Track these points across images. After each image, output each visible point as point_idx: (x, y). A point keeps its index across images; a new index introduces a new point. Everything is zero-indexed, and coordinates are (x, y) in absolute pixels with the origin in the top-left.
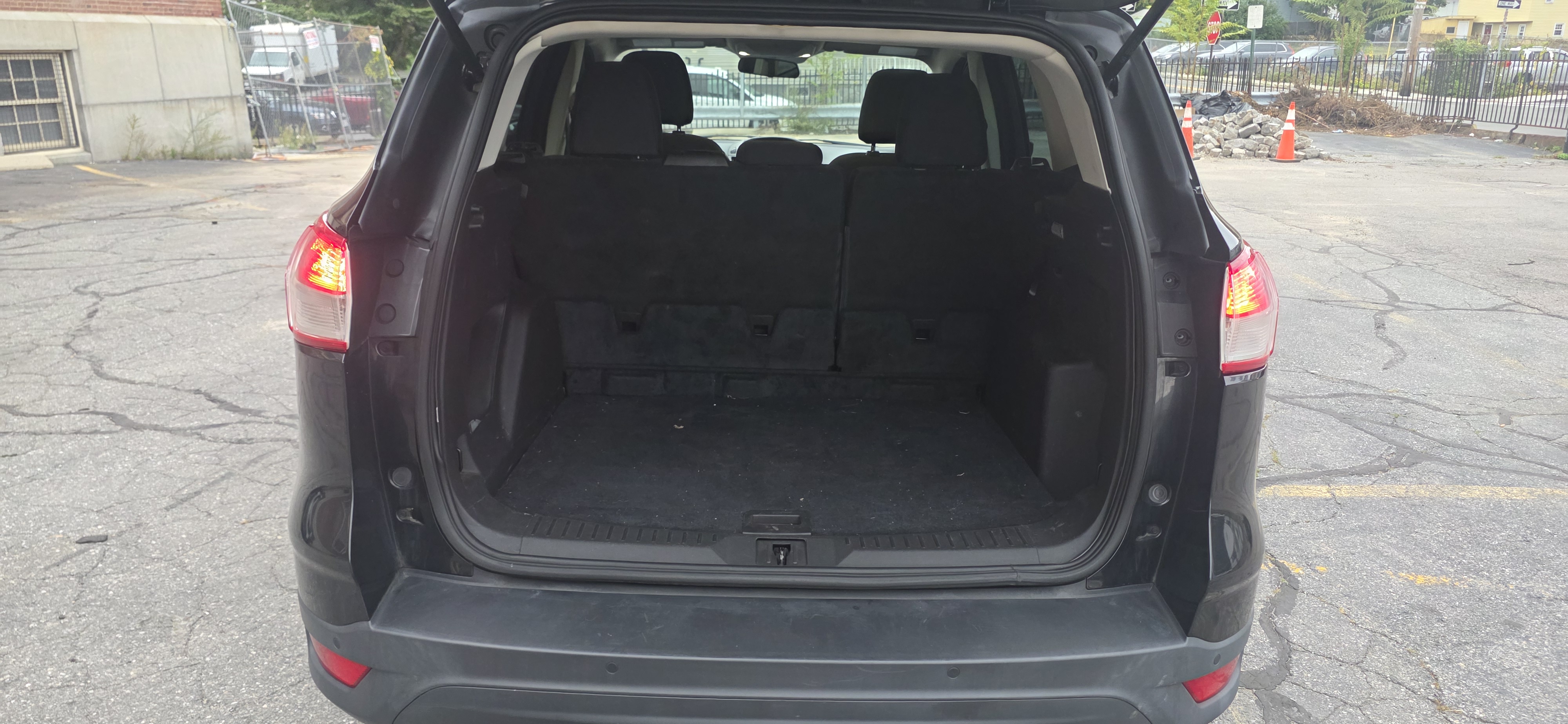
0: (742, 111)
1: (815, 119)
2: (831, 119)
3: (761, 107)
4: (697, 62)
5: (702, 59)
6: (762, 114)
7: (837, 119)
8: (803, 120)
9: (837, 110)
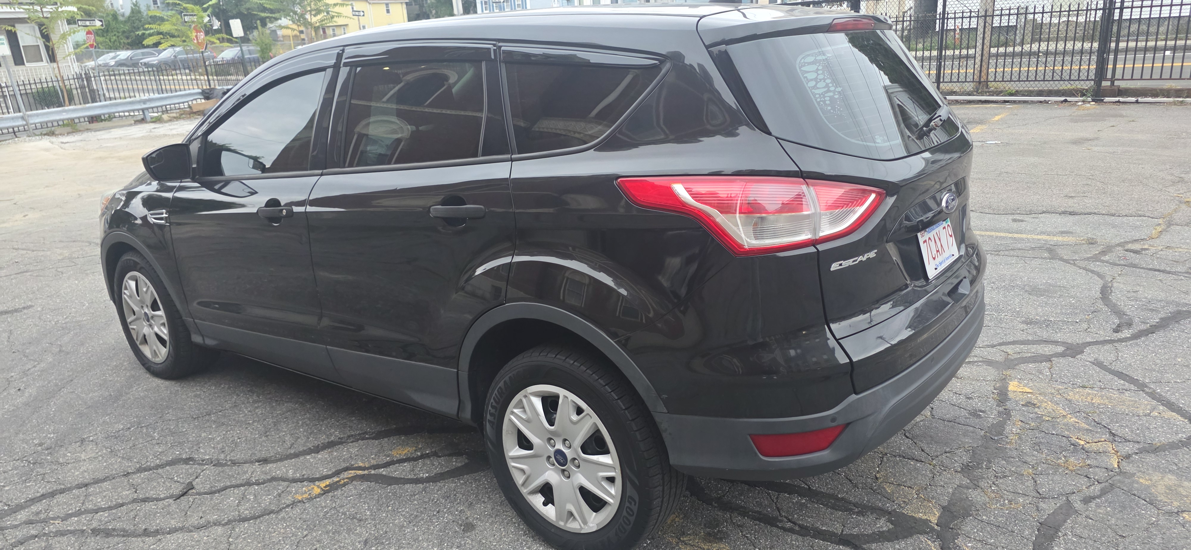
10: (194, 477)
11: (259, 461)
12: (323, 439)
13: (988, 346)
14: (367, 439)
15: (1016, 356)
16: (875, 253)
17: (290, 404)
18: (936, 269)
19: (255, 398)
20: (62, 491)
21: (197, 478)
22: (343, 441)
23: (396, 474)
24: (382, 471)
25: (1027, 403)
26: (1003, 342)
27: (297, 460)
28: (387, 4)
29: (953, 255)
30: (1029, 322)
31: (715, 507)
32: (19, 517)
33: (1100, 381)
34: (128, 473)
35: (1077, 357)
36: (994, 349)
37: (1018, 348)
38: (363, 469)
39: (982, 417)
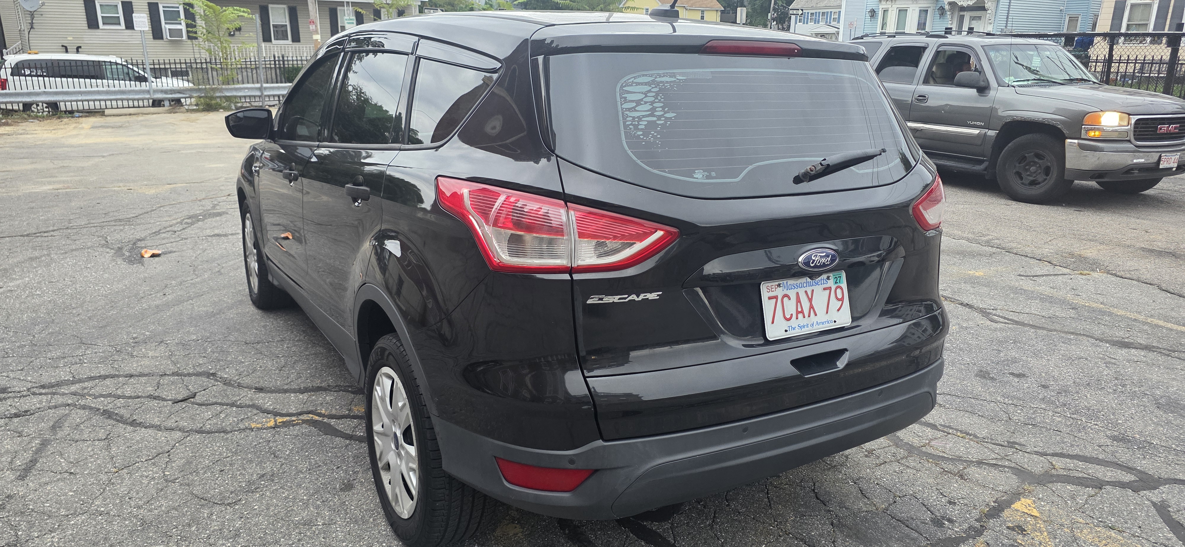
0: (151, 92)
1: (220, 97)
2: (236, 97)
3: (169, 88)
4: (76, 50)
5: (80, 47)
6: (171, 94)
7: (240, 97)
8: (212, 98)
9: (236, 89)
10: (202, 389)
11: (256, 388)
12: (317, 383)
13: (1037, 453)
14: (348, 391)
15: (1062, 472)
16: (658, 295)
17: (321, 349)
18: (786, 331)
19: (302, 338)
20: (113, 376)
21: (204, 390)
22: (329, 388)
23: (340, 427)
24: (333, 422)
25: (1017, 526)
26: (1061, 453)
27: (283, 395)
28: (703, 11)
29: (835, 322)
30: (1121, 439)
31: (565, 534)
32: (72, 388)
33: (1140, 527)
34: (165, 374)
35: (1142, 493)
36: (1041, 458)
37: (1071, 463)
38: (320, 415)
39: (944, 527)
